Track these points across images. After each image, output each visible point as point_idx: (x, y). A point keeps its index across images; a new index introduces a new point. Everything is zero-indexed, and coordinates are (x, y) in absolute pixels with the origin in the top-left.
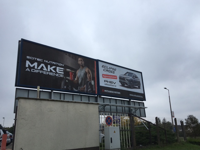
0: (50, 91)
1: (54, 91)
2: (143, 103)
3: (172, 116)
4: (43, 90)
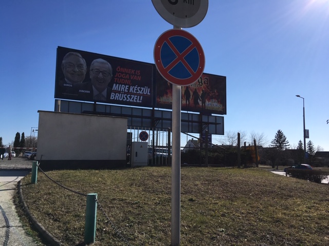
0: (93, 103)
1: (97, 103)
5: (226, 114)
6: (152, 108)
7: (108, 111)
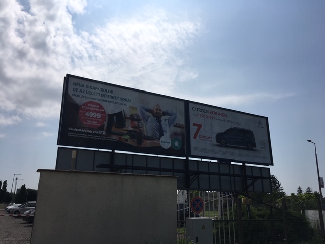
0: (111, 151)
1: (116, 151)
2: (269, 169)
3: (321, 185)
4: (100, 150)
5: (273, 165)
6: (185, 158)
7: (129, 164)
